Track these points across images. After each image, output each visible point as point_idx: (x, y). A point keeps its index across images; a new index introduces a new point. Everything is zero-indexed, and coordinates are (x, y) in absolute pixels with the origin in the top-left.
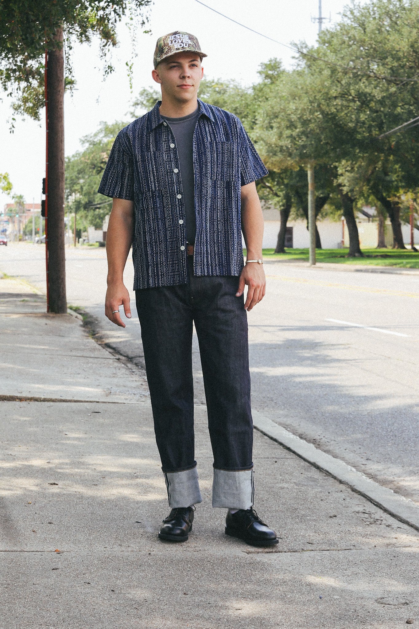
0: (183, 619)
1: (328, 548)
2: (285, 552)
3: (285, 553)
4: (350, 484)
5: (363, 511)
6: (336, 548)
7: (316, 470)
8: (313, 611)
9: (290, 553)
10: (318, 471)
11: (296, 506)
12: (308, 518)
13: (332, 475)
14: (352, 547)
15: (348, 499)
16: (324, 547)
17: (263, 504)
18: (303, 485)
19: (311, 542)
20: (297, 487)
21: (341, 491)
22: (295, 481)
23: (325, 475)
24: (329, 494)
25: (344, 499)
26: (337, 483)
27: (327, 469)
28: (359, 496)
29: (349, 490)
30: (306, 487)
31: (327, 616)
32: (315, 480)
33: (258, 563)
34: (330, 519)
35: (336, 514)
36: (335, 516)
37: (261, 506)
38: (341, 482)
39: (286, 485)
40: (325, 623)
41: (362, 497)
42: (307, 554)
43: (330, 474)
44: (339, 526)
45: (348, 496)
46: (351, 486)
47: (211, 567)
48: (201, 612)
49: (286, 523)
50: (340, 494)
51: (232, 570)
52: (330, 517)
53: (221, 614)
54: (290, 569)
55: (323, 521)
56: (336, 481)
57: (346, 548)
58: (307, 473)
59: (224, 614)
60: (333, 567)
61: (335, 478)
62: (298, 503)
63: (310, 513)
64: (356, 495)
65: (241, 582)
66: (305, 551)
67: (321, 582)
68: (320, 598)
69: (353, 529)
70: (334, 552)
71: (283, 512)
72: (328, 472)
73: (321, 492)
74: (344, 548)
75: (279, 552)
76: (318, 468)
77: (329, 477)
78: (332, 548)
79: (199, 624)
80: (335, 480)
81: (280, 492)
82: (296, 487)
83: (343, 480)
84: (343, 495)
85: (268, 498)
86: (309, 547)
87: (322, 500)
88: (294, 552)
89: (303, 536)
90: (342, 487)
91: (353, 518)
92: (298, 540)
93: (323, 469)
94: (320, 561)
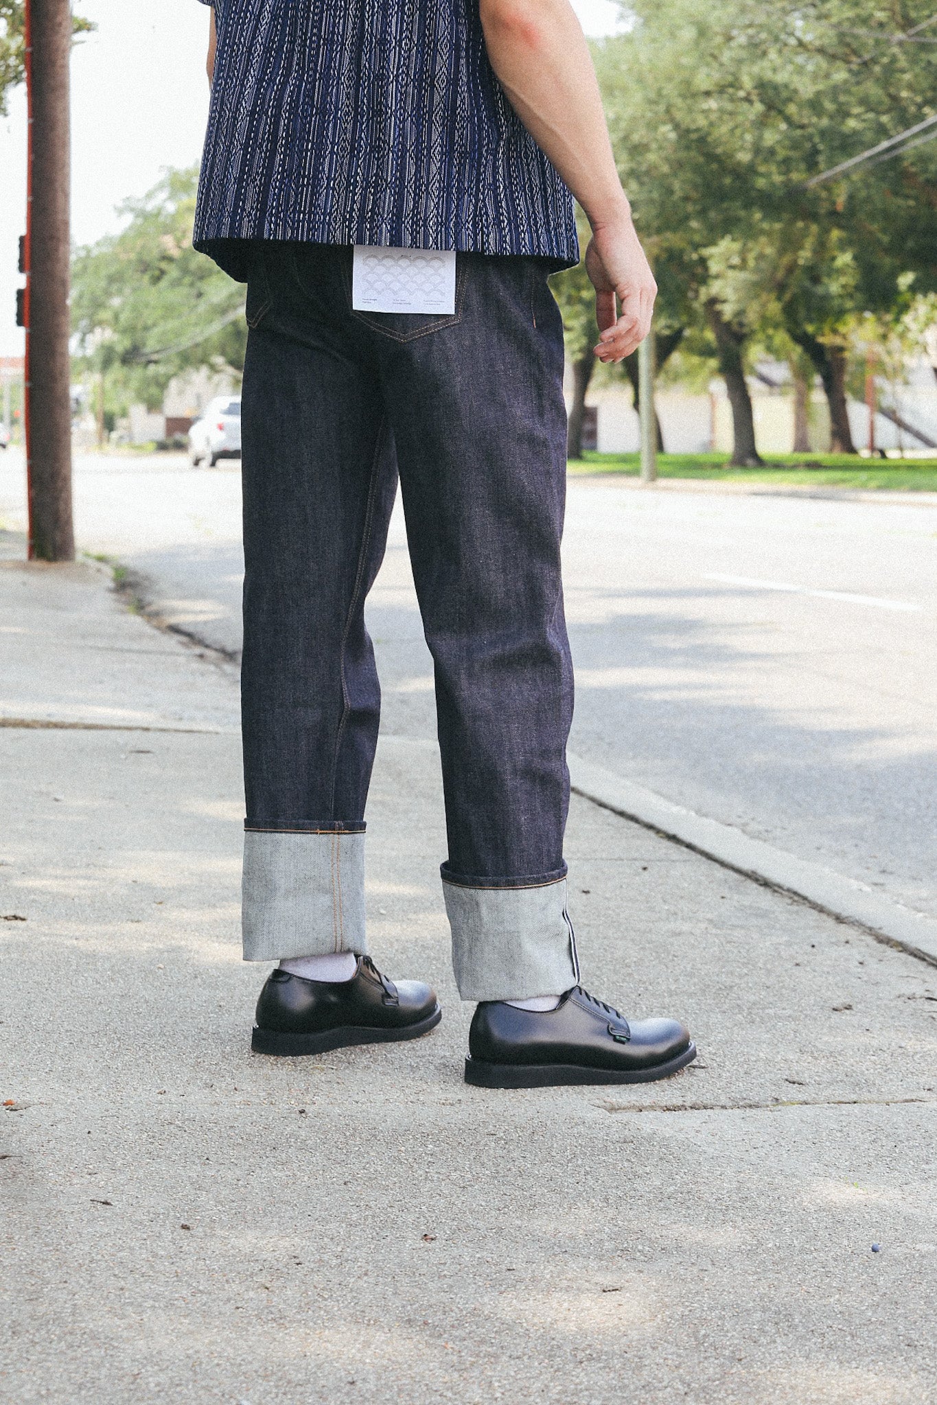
0: (426, 1323)
1: (854, 1097)
2: (723, 1107)
3: (725, 1111)
4: (869, 924)
5: (927, 995)
6: (875, 1096)
7: (762, 888)
8: (863, 1294)
9: (737, 1111)
10: (768, 891)
11: (728, 981)
12: (771, 1012)
13: (810, 902)
14: (924, 1094)
15: (872, 964)
16: (839, 1093)
17: (630, 975)
18: (734, 927)
19: (796, 1079)
20: (719, 932)
21: (847, 942)
22: (709, 916)
23: (789, 901)
24: (815, 950)
25: (861, 963)
26: (831, 922)
27: (796, 887)
28: (903, 955)
29: (870, 940)
30: (743, 931)
31: (914, 1311)
32: (763, 914)
33: (650, 1139)
34: (835, 1015)
35: (848, 1001)
36: (849, 1008)
37: (624, 981)
38: (839, 919)
39: (686, 927)
40: (914, 1336)
41: (911, 958)
42: (794, 1112)
43: (805, 898)
44: (866, 1033)
45: (872, 956)
46: (870, 929)
47: (500, 1152)
48: (486, 1299)
49: (707, 1025)
50: (844, 951)
51: (569, 1161)
52: (835, 1010)
53: (555, 1305)
54: (752, 1157)
55: (815, 1019)
56: (824, 916)
57: (907, 1097)
58: (736, 897)
59: (566, 1305)
60: (884, 1152)
61: (821, 909)
62: (732, 973)
63: (771, 1000)
64: (891, 953)
65: (606, 1200)
66: (783, 1103)
67: (862, 1198)
68: (874, 1250)
69: (911, 1045)
70: (875, 1109)
71: (691, 995)
72: (795, 893)
73: (789, 944)
74: (901, 1098)
75: (705, 1108)
76: (766, 884)
77: (802, 907)
78: (866, 1096)
79: (483, 1342)
80: (822, 915)
81: (672, 945)
82: (714, 931)
83: (844, 914)
84: (855, 953)
85: (641, 959)
86: (793, 1092)
87: (797, 965)
88: (750, 1106)
89: (767, 1061)
90: (845, 931)
91: (901, 1012)
92: (754, 1073)
93: (780, 887)
94: (839, 1134)
